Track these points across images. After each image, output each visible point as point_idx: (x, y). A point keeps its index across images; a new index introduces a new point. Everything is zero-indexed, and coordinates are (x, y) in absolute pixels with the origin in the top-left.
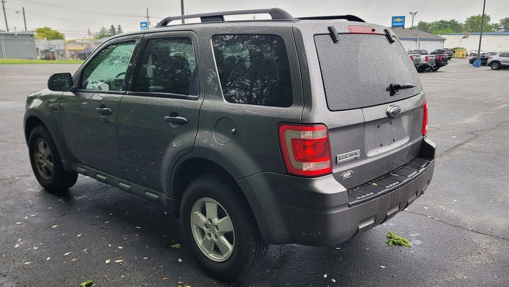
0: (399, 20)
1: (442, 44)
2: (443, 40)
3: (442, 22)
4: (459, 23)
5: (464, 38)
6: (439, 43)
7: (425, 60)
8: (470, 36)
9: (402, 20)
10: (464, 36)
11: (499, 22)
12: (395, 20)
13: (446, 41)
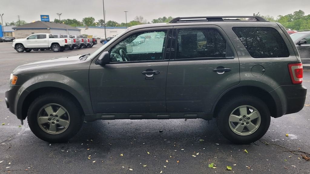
0: (45, 17)
1: (79, 32)
2: (80, 30)
3: (69, 20)
4: (77, 21)
5: (86, 29)
6: (78, 32)
7: (74, 42)
8: (89, 29)
9: (47, 17)
10: (86, 28)
11: (98, 22)
12: (43, 17)
13: (82, 31)
